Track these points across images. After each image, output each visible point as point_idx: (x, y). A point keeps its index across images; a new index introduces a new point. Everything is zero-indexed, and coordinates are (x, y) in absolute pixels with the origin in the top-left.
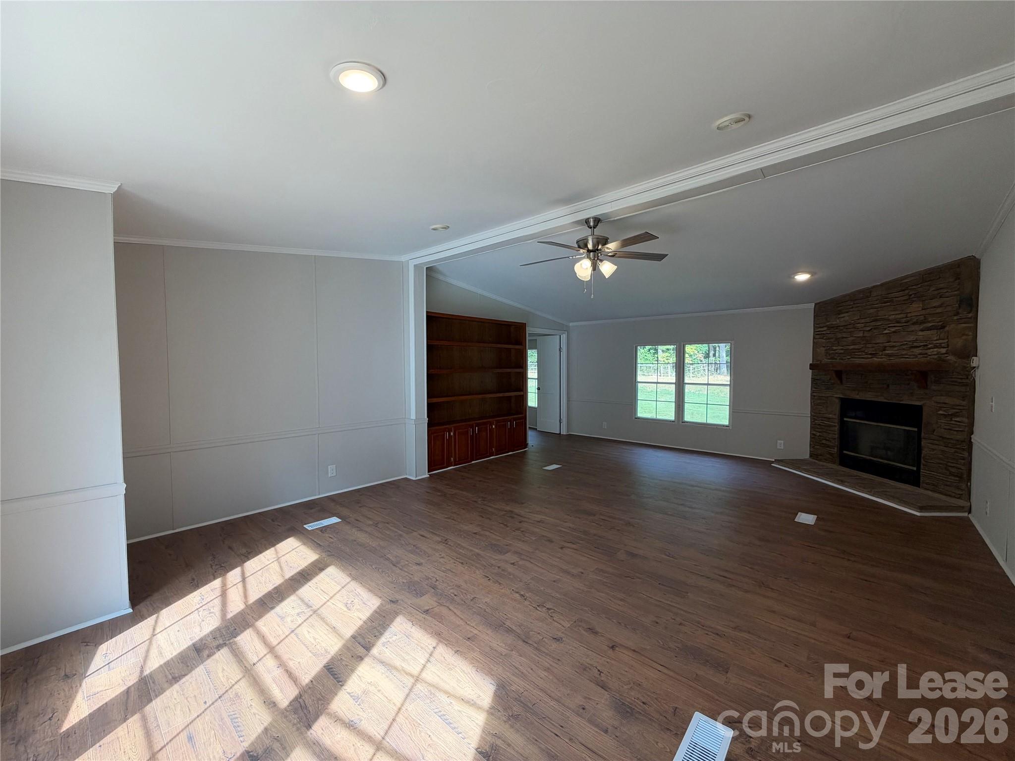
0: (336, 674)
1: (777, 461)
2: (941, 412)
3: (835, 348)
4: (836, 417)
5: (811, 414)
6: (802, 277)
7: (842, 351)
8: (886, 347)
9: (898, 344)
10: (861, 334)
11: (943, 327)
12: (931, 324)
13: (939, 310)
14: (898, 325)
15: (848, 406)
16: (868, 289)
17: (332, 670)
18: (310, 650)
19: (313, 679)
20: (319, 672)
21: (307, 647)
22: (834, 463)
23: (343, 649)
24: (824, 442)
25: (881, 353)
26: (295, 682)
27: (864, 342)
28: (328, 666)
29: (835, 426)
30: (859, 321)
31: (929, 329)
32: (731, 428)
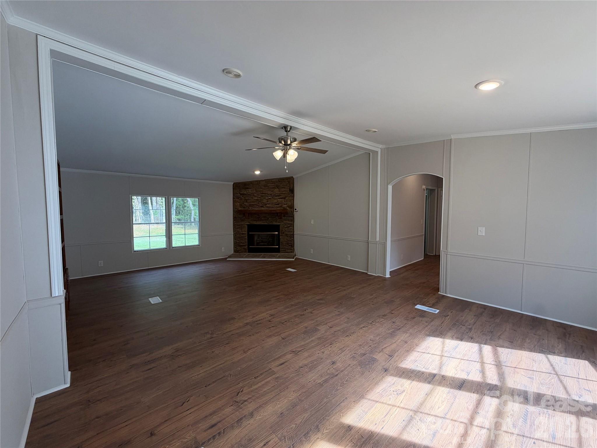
0: (461, 384)
1: (230, 257)
2: (285, 226)
3: (245, 203)
4: (246, 233)
5: (234, 233)
6: (257, 173)
7: (249, 205)
8: (266, 204)
9: (271, 203)
10: (256, 198)
11: (285, 198)
12: (282, 197)
13: (284, 192)
14: (271, 196)
15: (251, 228)
16: (259, 181)
17: (460, 386)
18: (453, 401)
19: (471, 392)
20: (466, 391)
21: (452, 404)
22: (246, 252)
23: (442, 385)
24: (241, 244)
25: (265, 206)
26: (480, 400)
27: (258, 202)
28: (458, 388)
29: (246, 236)
30: (256, 193)
31: (282, 198)
32: (201, 246)
